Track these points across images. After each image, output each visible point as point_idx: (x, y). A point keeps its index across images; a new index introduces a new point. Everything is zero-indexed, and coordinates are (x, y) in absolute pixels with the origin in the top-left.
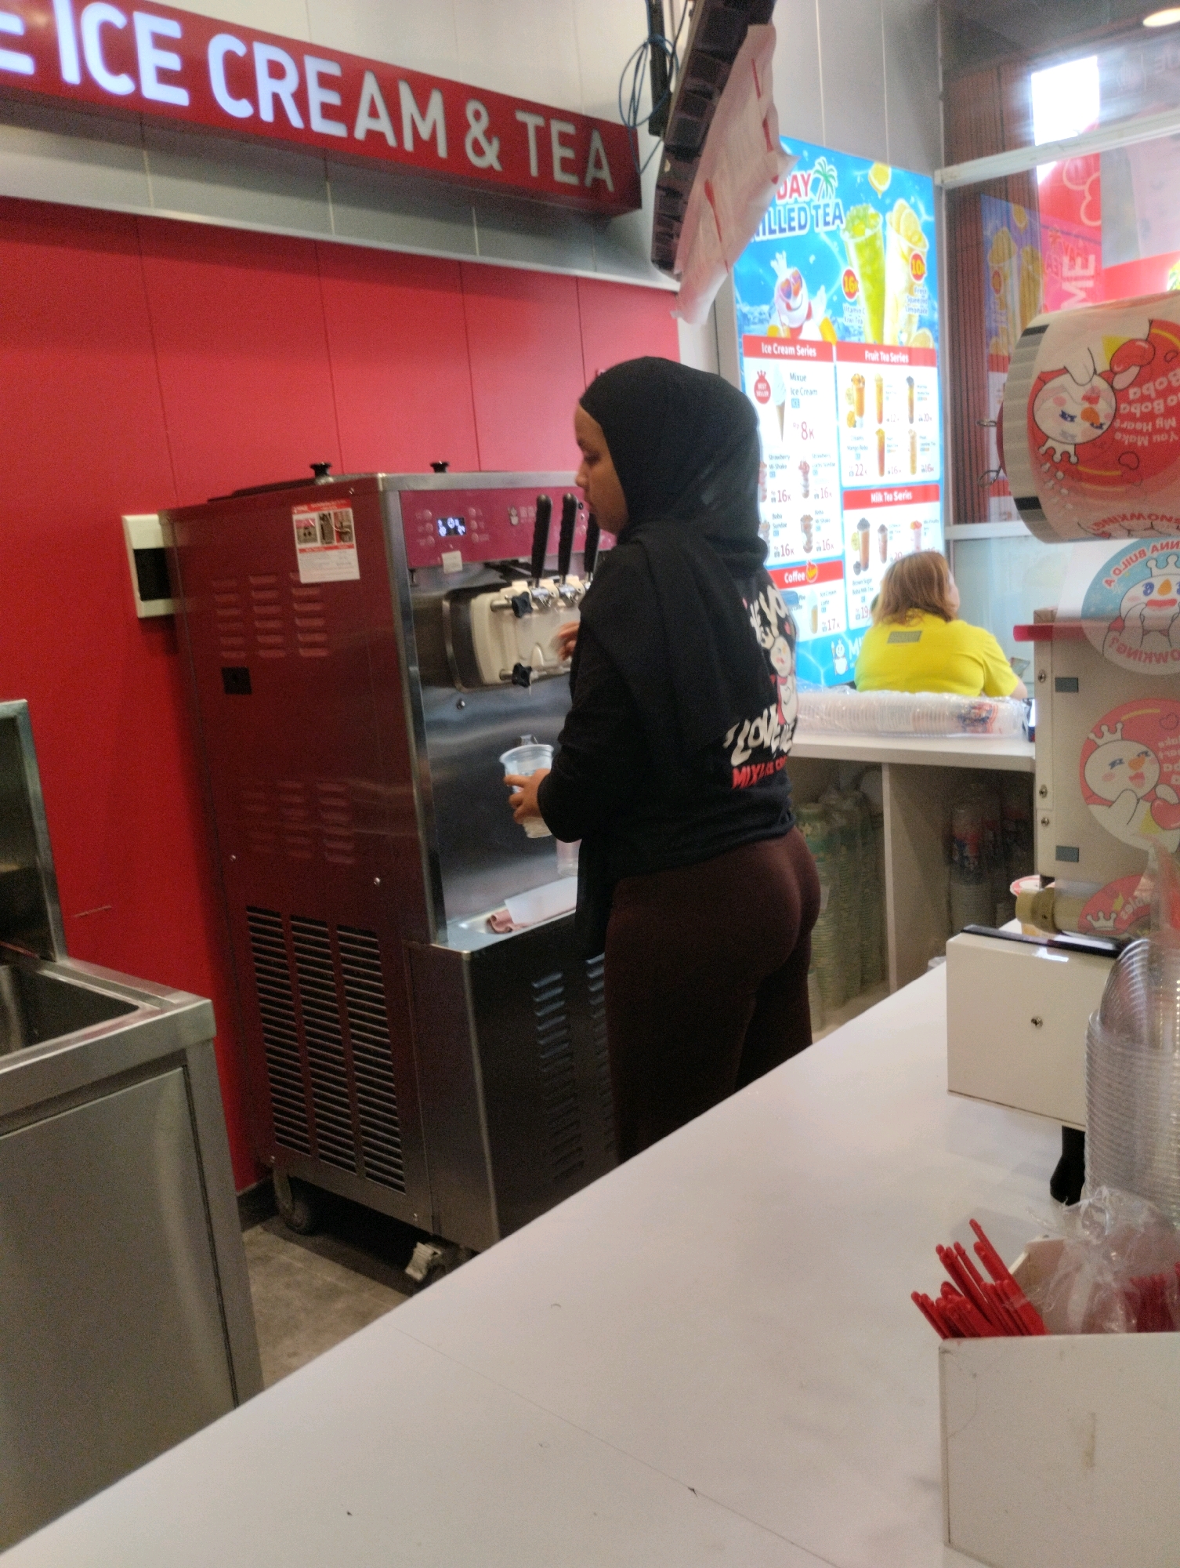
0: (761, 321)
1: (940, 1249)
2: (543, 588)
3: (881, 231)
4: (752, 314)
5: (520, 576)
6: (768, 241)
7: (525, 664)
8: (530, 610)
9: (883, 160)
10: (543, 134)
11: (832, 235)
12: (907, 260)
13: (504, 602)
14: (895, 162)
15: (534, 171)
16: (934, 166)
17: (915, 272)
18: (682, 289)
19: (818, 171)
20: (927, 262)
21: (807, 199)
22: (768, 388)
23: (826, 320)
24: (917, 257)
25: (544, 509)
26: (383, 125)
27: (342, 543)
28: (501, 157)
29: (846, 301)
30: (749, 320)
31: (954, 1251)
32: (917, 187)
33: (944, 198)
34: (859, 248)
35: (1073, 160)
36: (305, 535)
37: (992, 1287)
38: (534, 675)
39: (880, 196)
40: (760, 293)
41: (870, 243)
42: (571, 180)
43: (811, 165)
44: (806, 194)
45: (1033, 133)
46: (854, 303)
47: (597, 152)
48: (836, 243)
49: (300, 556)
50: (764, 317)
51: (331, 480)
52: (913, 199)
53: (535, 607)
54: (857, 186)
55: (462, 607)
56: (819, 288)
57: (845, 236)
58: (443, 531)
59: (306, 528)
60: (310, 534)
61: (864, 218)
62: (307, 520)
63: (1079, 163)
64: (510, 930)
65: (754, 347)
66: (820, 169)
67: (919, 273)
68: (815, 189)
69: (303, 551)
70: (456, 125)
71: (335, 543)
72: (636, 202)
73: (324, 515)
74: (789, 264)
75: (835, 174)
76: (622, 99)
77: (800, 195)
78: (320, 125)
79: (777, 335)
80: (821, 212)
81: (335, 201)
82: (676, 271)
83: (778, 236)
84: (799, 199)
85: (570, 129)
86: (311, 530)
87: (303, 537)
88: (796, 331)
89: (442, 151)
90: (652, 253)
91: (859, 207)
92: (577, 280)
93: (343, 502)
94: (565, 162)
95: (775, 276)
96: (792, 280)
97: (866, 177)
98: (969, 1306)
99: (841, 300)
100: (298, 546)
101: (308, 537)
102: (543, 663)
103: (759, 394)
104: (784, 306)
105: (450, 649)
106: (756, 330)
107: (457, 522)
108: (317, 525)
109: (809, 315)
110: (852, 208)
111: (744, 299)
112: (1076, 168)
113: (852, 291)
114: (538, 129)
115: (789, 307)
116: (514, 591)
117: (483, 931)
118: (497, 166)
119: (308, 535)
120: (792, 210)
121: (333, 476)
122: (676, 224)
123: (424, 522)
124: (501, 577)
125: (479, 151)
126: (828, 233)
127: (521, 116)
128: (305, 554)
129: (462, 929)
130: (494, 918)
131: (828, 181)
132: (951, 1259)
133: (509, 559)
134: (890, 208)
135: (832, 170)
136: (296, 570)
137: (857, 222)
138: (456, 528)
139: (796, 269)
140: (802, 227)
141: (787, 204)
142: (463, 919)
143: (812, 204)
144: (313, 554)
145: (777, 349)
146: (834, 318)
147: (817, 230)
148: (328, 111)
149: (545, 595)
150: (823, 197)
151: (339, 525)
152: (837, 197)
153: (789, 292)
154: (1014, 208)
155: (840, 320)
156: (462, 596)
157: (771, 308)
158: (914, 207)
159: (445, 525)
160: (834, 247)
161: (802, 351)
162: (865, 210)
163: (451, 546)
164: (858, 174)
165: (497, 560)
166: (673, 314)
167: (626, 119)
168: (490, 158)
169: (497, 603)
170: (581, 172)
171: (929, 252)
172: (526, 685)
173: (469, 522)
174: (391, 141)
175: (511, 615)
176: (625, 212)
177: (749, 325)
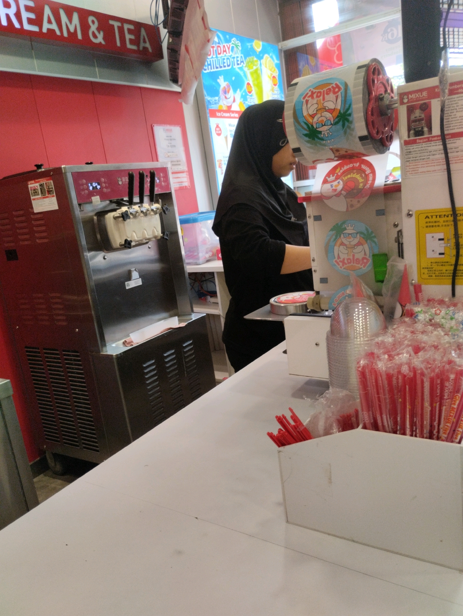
0: (216, 103)
1: (277, 417)
2: (134, 209)
3: (259, 67)
4: (212, 100)
5: (125, 205)
6: (216, 71)
7: (129, 239)
8: (129, 218)
9: (258, 39)
10: (121, 29)
11: (241, 69)
12: (270, 79)
13: (119, 215)
14: (263, 40)
15: (118, 44)
16: (278, 41)
17: (274, 83)
18: (182, 91)
19: (233, 44)
20: (278, 78)
21: (230, 55)
22: (220, 130)
23: (241, 102)
24: (274, 77)
25: (131, 177)
26: (54, 26)
27: (50, 195)
28: (104, 38)
29: (248, 95)
30: (210, 103)
31: (282, 417)
32: (272, 50)
33: (283, 54)
34: (252, 74)
35: (329, 38)
36: (34, 193)
37: (294, 426)
38: (133, 244)
39: (258, 53)
40: (214, 92)
41: (256, 71)
42: (134, 47)
43: (230, 41)
44: (229, 53)
45: (314, 28)
46: (251, 96)
47: (144, 37)
48: (242, 72)
49: (33, 202)
50: (216, 102)
51: (43, 170)
52: (271, 54)
53: (131, 217)
54: (249, 49)
55: (102, 219)
56: (237, 90)
57: (246, 69)
58: (91, 188)
59: (34, 190)
60: (36, 192)
61: (252, 62)
62: (34, 186)
63: (332, 39)
64: (132, 345)
65: (213, 113)
66: (234, 43)
67: (276, 83)
68: (232, 50)
69: (34, 199)
70: (85, 27)
71: (47, 195)
72: (162, 57)
73: (41, 184)
74: (225, 81)
75: (240, 44)
76: (152, 15)
77: (227, 53)
78: (27, 27)
79: (222, 109)
80: (235, 60)
81: (37, 58)
82: (180, 83)
83: (219, 69)
84: (227, 55)
85: (132, 27)
86: (37, 191)
87: (33, 194)
88: (230, 107)
89: (80, 36)
90: (170, 76)
91: (250, 57)
92: (140, 88)
93: (48, 178)
94: (131, 40)
95: (219, 85)
96: (226, 87)
97: (252, 45)
98: (286, 434)
99: (246, 95)
100: (32, 198)
101: (35, 194)
102: (136, 239)
103: (217, 132)
104: (224, 97)
105: (99, 236)
106: (214, 107)
107: (97, 184)
108: (39, 188)
109: (234, 101)
110: (247, 58)
111: (208, 95)
112: (331, 41)
113: (250, 91)
114: (118, 27)
115: (226, 98)
116: (122, 210)
117: (122, 346)
118: (103, 43)
119: (35, 192)
120: (224, 59)
121: (44, 169)
122: (177, 64)
123: (83, 185)
124: (117, 206)
125: (95, 36)
126: (239, 68)
127: (111, 22)
128: (35, 201)
129: (113, 347)
130: (126, 341)
131: (237, 48)
132: (281, 420)
133: (120, 198)
134: (262, 58)
135: (238, 43)
136: (32, 208)
137: (250, 64)
138: (96, 186)
139: (227, 82)
140: (228, 66)
141: (222, 56)
142: (113, 343)
143: (232, 56)
144: (38, 200)
145: (222, 114)
146: (244, 102)
147: (234, 67)
148: (30, 21)
149: (135, 212)
150: (236, 54)
151: (48, 188)
152: (241, 54)
153: (226, 91)
154: (309, 57)
155: (246, 102)
156: (102, 214)
157: (219, 98)
158: (271, 57)
159: (92, 185)
160: (241, 73)
161: (232, 115)
162: (253, 59)
163: (95, 194)
164: (249, 45)
165: (115, 199)
166: (180, 101)
167: (154, 23)
168: (100, 39)
169: (116, 216)
170: (138, 45)
171: (279, 75)
172: (130, 248)
173: (101, 184)
174: (58, 33)
175: (122, 220)
176: (157, 60)
177: (211, 105)
